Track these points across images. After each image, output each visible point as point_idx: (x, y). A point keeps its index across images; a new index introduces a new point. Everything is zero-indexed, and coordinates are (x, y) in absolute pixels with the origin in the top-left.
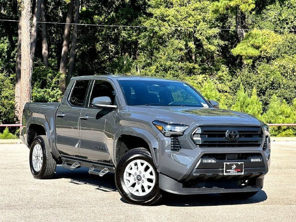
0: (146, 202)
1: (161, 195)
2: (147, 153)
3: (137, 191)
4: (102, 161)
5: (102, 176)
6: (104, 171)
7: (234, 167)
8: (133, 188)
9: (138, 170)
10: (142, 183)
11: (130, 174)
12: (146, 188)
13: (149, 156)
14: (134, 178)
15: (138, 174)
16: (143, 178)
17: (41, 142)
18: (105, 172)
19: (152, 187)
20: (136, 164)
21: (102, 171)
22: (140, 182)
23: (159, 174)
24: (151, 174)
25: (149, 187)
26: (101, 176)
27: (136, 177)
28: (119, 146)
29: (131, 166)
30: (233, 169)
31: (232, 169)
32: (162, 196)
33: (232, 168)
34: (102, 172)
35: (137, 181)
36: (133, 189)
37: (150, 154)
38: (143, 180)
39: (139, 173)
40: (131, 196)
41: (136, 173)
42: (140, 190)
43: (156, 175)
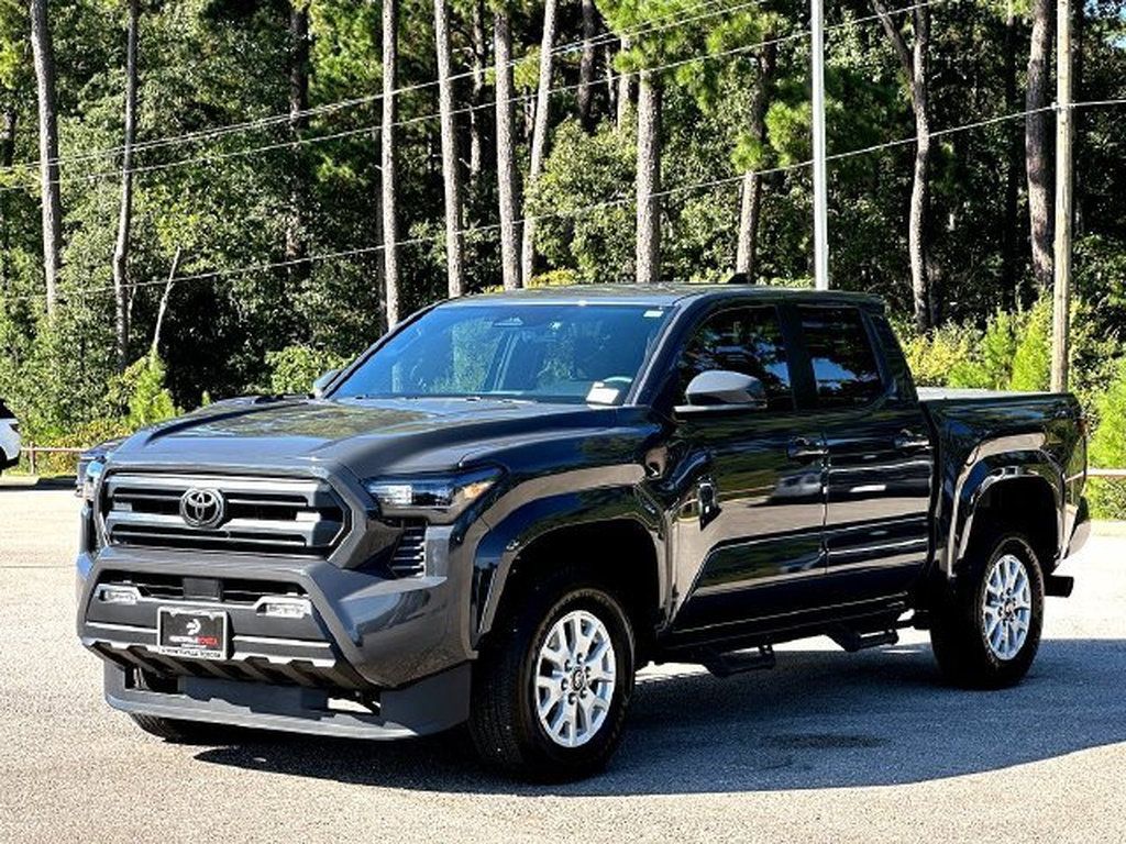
7: (195, 627)
30: (191, 633)
31: (186, 635)
33: (189, 630)
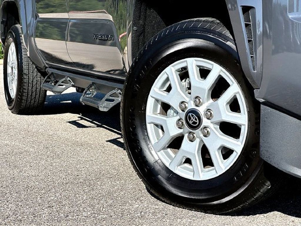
0: (215, 202)
1: (268, 183)
2: (220, 35)
3: (188, 161)
4: (117, 72)
5: (106, 110)
6: (111, 98)
8: (175, 153)
9: (190, 94)
10: (204, 139)
11: (166, 107)
12: (216, 155)
13: (229, 43)
14: (179, 120)
15: (191, 105)
16: (205, 122)
17: (15, 36)
18: (113, 100)
19: (234, 153)
20: (184, 74)
21: (106, 97)
22: (198, 132)
23: (262, 107)
24: (234, 106)
25: (226, 153)
26: (101, 109)
27: (183, 115)
28: (141, 22)
29: (167, 79)
32: (272, 184)
34: (107, 100)
35: (187, 129)
36: (173, 155)
37: (232, 38)
38: (205, 128)
39: (192, 102)
40: (168, 179)
41: (182, 102)
42: (197, 160)
43: (249, 112)
